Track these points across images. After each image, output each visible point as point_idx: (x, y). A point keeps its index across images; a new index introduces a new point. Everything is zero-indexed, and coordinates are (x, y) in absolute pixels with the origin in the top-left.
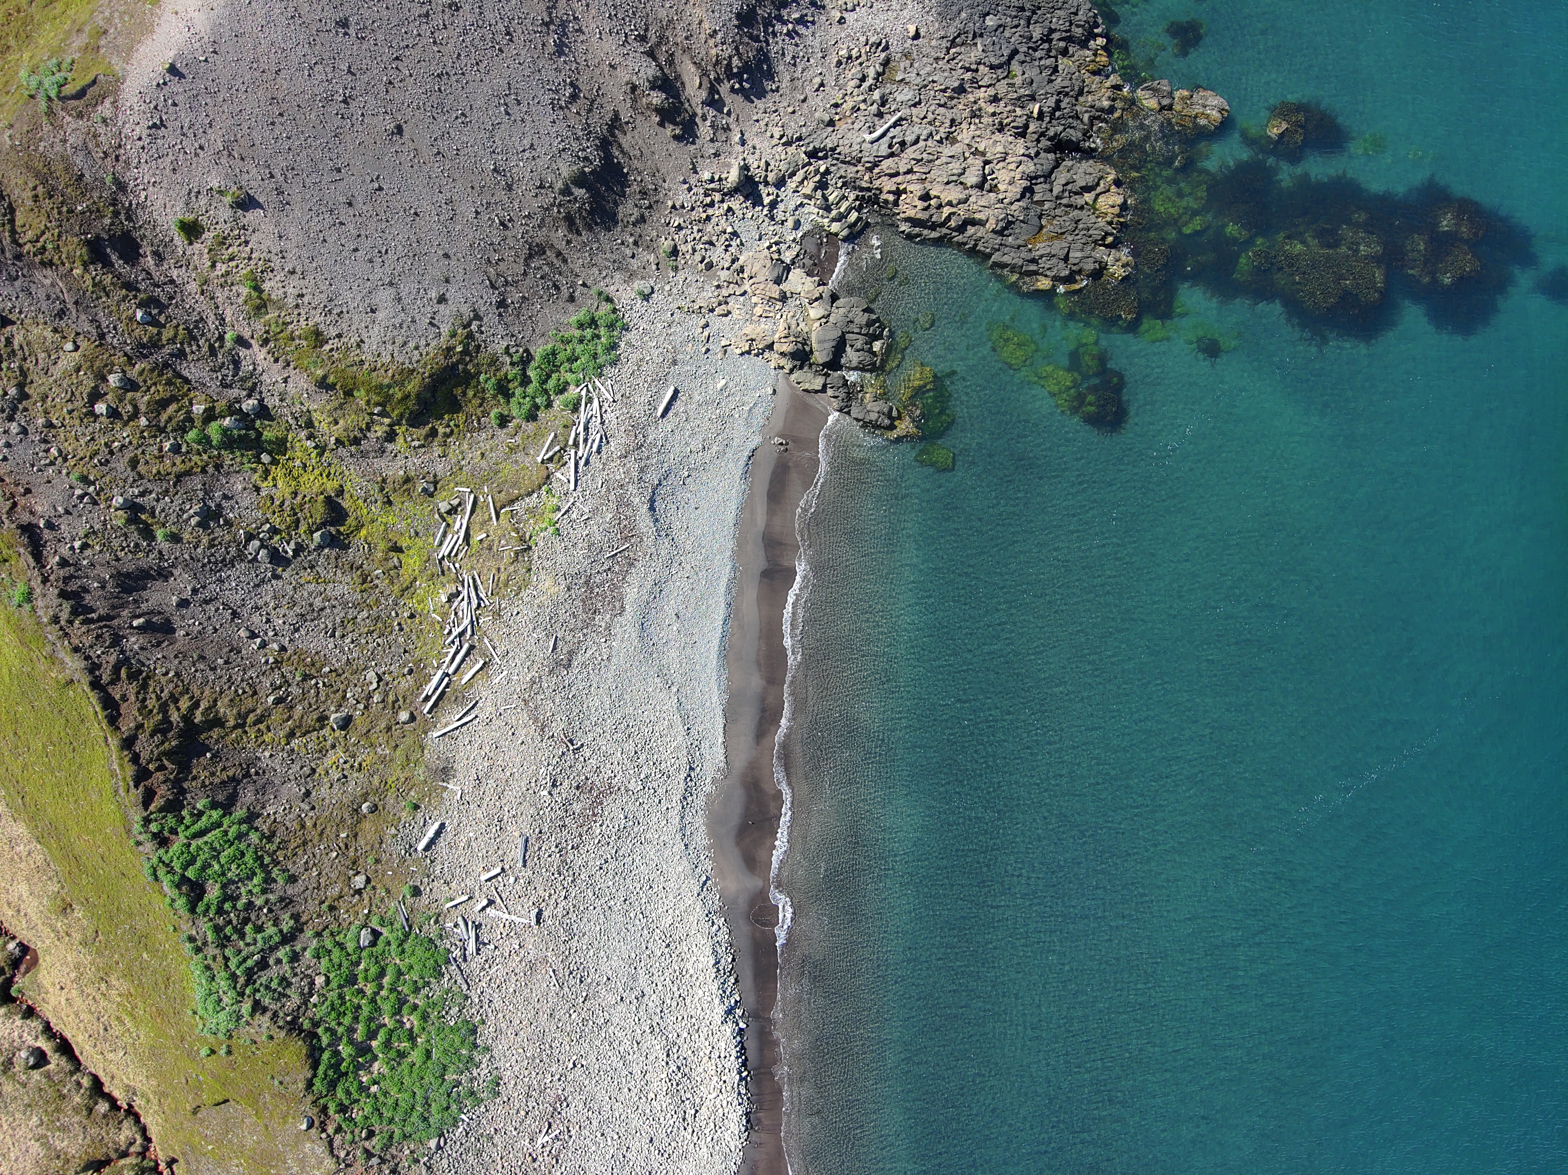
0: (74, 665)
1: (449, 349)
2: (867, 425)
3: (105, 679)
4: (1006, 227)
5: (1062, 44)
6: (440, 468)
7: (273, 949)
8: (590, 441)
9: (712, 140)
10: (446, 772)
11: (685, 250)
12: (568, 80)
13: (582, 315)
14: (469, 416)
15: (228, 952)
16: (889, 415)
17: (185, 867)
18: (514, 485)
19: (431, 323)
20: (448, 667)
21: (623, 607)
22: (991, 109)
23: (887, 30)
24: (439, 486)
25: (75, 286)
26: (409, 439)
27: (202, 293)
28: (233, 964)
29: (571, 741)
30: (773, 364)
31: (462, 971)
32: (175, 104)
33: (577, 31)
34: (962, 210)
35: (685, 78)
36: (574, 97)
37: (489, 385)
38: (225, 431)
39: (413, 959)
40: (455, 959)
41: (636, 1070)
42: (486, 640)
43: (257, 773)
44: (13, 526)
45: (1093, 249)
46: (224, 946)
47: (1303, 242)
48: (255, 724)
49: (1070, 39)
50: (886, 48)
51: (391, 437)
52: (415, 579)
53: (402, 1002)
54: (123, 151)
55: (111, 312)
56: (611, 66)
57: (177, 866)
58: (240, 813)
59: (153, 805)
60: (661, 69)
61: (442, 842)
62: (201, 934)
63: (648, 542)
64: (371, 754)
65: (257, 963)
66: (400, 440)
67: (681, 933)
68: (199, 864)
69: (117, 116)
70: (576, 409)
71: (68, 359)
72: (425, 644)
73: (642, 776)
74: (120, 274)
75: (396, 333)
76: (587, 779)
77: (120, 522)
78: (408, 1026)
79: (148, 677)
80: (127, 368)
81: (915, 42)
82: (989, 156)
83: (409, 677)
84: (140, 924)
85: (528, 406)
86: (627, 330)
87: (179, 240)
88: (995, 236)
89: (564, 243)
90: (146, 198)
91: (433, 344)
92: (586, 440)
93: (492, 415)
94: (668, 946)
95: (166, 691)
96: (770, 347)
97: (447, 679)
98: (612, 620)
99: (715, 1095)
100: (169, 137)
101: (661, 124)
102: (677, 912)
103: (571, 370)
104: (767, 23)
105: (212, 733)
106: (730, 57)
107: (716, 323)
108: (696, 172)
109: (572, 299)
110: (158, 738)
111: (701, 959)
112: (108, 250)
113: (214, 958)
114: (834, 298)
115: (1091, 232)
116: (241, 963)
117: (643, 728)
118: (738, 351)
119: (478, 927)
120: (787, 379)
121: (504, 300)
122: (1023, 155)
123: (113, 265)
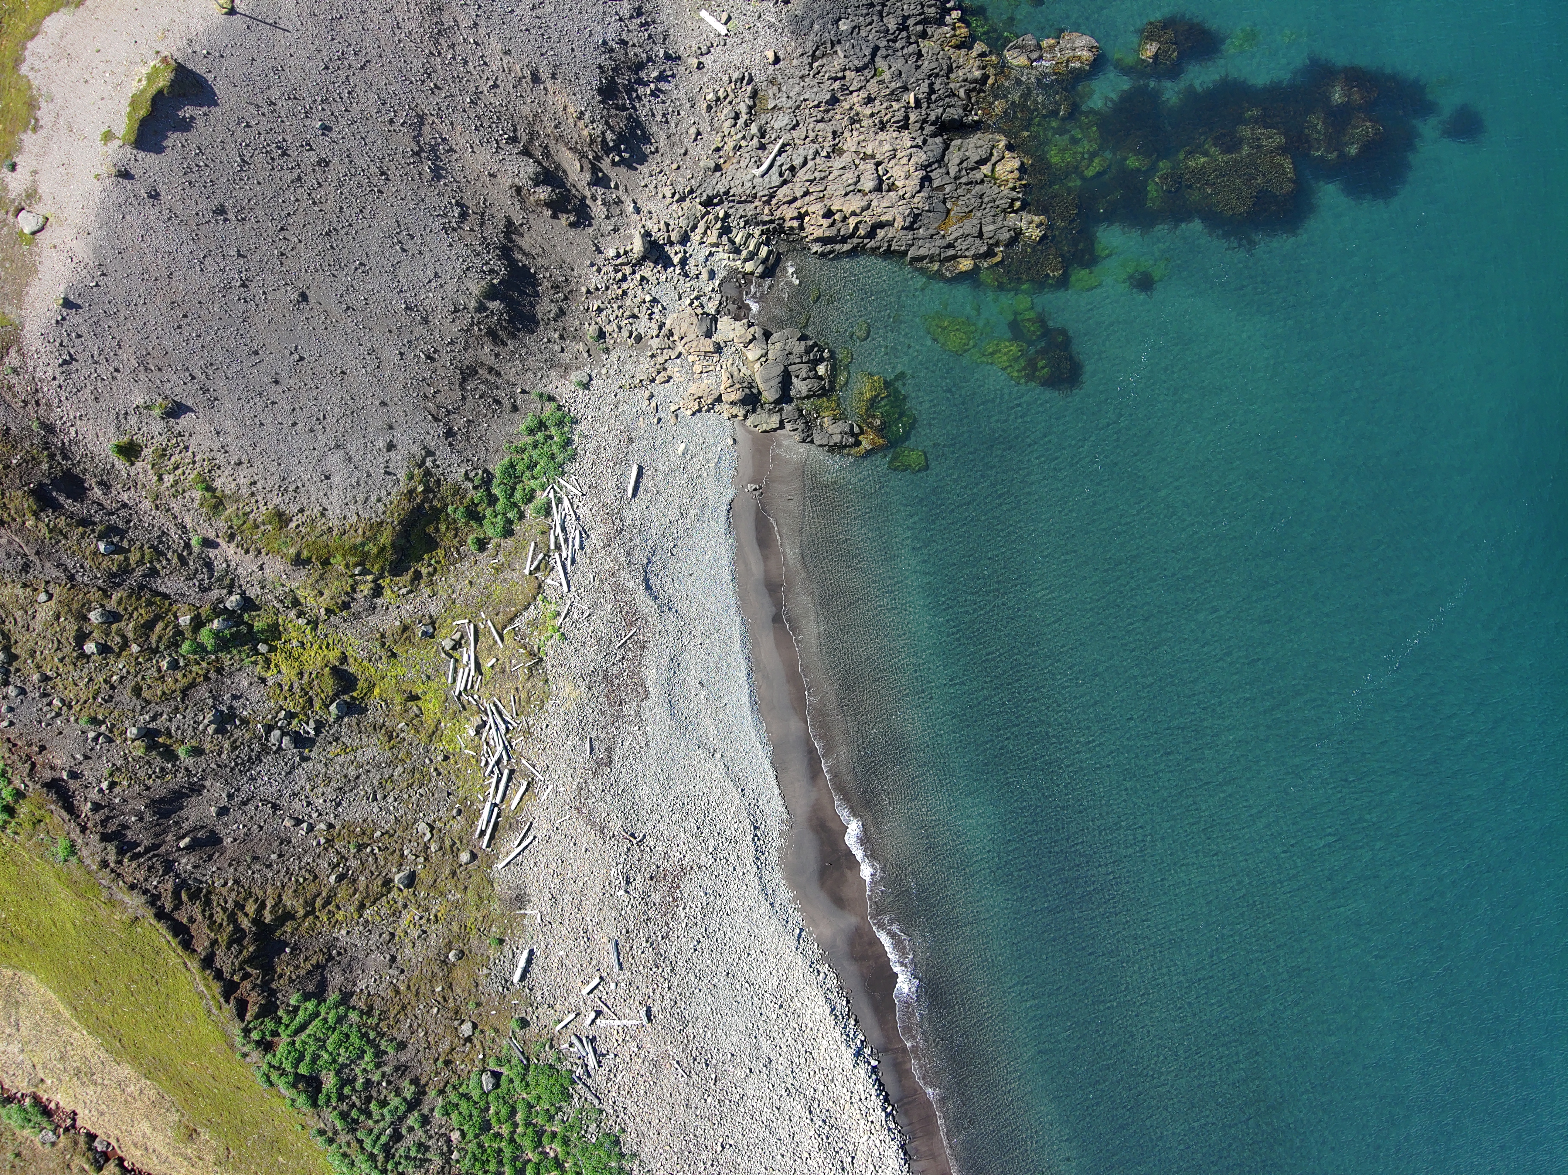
0: (134, 902)
1: (411, 492)
2: (832, 449)
3: (168, 906)
4: (914, 222)
5: (919, 28)
6: (434, 608)
7: (401, 1119)
8: (570, 540)
9: (607, 217)
10: (520, 900)
11: (610, 330)
12: (453, 201)
13: (529, 421)
14: (447, 550)
15: (359, 1135)
16: (852, 433)
17: (296, 1065)
18: (510, 603)
19: (386, 473)
20: (494, 797)
21: (646, 691)
22: (868, 111)
23: (747, 62)
24: (437, 626)
25: (32, 538)
26: (396, 589)
27: (157, 508)
28: (367, 1145)
29: (633, 835)
30: (726, 415)
31: (589, 1087)
32: (79, 336)
33: (448, 151)
34: (868, 218)
35: (565, 166)
36: (463, 216)
37: (459, 514)
38: (217, 634)
39: (539, 1089)
40: (579, 1078)
41: (784, 1135)
42: (524, 761)
43: (339, 954)
44: (38, 786)
45: (1005, 218)
46: (354, 1130)
47: (1205, 154)
48: (324, 907)
49: (925, 21)
50: (751, 80)
51: (378, 591)
52: (439, 722)
53: (540, 1134)
54: (41, 395)
55: (74, 553)
56: (490, 175)
57: (287, 1066)
58: (333, 997)
59: (248, 1014)
60: (540, 164)
61: (535, 969)
62: (329, 1125)
63: (654, 620)
64: (444, 903)
65: (391, 1137)
66: (387, 592)
67: (790, 990)
68: (308, 1058)
69: (25, 363)
70: (548, 513)
71: (45, 610)
72: (466, 781)
73: (711, 849)
74: (72, 513)
75: (355, 492)
76: (658, 867)
77: (140, 752)
78: (552, 1154)
79: (209, 893)
80: (105, 602)
81: (777, 66)
82: (879, 158)
83: (459, 818)
84: (268, 1131)
85: (502, 523)
86: (576, 422)
87: (120, 464)
88: (906, 232)
89: (493, 357)
90: (76, 433)
91: (394, 491)
92: (566, 540)
93: (469, 542)
94: (781, 1006)
95: (230, 901)
96: (719, 399)
97: (496, 809)
98: (639, 706)
99: (866, 1137)
100: (83, 369)
101: (555, 216)
102: (781, 971)
103: (533, 477)
104: (630, 89)
105: (285, 928)
106: (603, 133)
107: (660, 391)
108: (600, 252)
109: (515, 408)
110: (235, 948)
111: (817, 1010)
112: (54, 494)
113: (348, 1144)
114: (767, 335)
115: (997, 203)
116: (375, 1142)
117: (698, 802)
118: (689, 412)
119: (593, 1040)
120: (744, 425)
121: (450, 429)
122: (912, 147)
123: (63, 507)
